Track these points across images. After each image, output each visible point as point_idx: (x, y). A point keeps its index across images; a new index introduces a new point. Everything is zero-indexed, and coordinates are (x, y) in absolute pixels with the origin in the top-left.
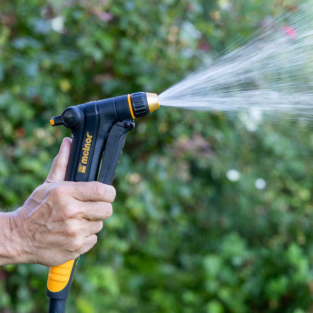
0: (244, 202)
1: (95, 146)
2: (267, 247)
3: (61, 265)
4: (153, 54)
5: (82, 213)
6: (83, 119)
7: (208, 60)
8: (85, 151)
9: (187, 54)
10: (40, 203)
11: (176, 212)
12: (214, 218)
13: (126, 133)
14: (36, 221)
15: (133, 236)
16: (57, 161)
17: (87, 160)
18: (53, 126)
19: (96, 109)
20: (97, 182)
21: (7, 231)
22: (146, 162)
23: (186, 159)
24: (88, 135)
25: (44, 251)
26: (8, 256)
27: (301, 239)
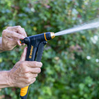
11: (70, 69)
15: (56, 77)
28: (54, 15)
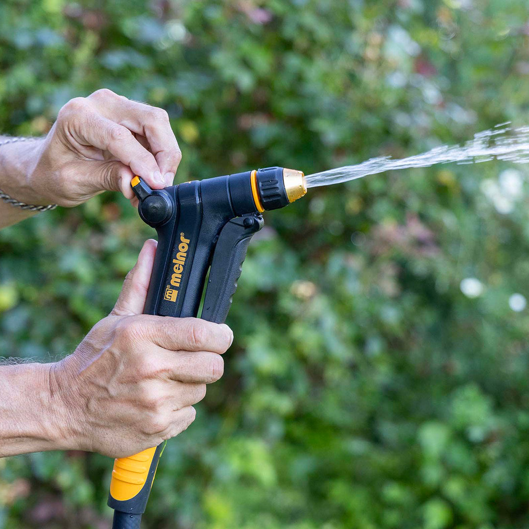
0: (489, 333)
1: (194, 257)
3: (133, 456)
4: (339, 81)
5: (169, 370)
6: (175, 210)
8: (177, 266)
9: (397, 81)
13: (247, 237)
14: (93, 380)
16: (131, 279)
17: (179, 280)
19: (197, 194)
21: (45, 395)
22: (324, 265)
24: (182, 238)
25: (104, 431)
26: (45, 437)
28: (293, 61)
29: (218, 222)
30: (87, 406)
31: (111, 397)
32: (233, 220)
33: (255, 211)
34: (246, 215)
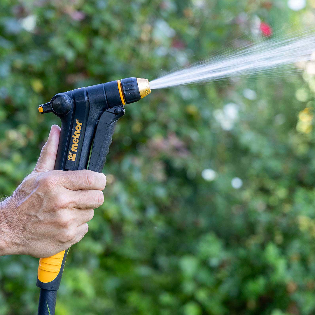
0: (220, 202)
1: (85, 133)
2: (245, 247)
5: (73, 202)
6: (73, 106)
7: (182, 58)
8: (75, 139)
9: (161, 52)
10: (30, 194)
11: (151, 213)
12: (190, 218)
13: (117, 120)
14: (26, 212)
15: (108, 237)
16: (46, 150)
17: (76, 148)
18: (42, 113)
19: (85, 95)
20: (87, 171)
22: (120, 163)
23: (161, 159)
24: (77, 123)
25: (36, 242)
27: (279, 238)
28: (99, 43)
29: (99, 112)
30: (24, 228)
31: (40, 221)
32: (107, 110)
33: (121, 104)
34: (116, 107)
